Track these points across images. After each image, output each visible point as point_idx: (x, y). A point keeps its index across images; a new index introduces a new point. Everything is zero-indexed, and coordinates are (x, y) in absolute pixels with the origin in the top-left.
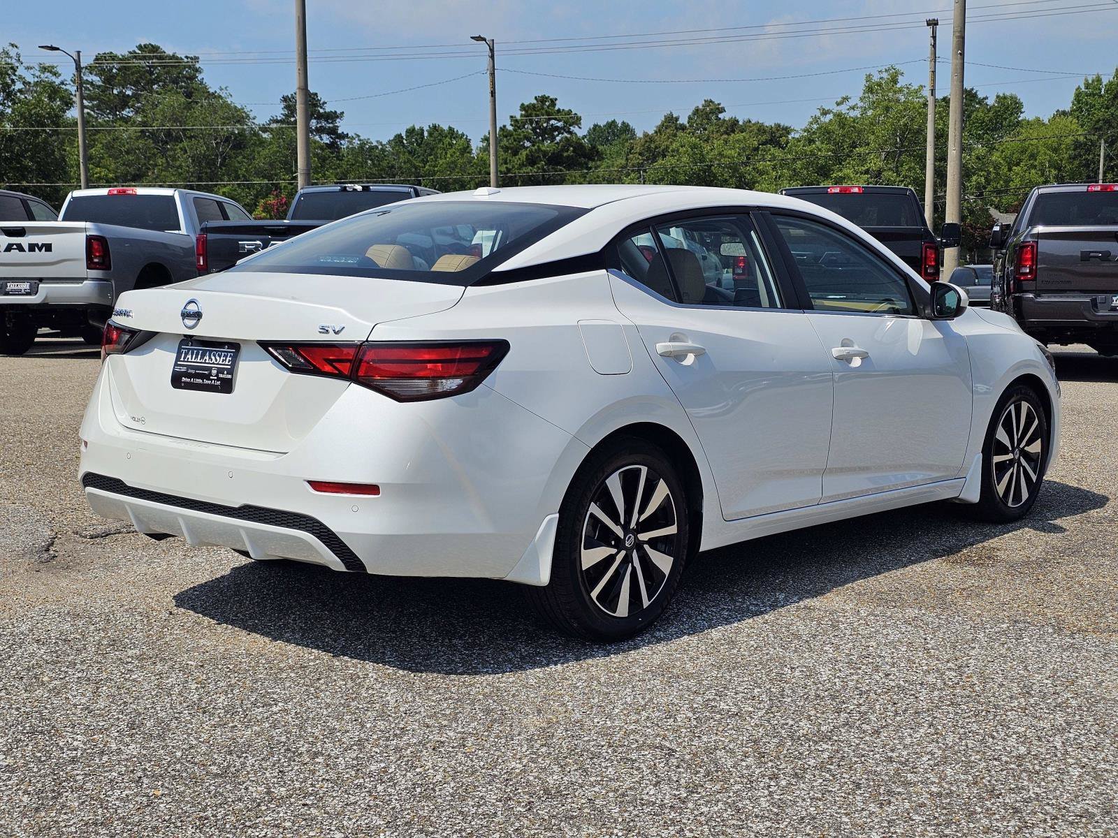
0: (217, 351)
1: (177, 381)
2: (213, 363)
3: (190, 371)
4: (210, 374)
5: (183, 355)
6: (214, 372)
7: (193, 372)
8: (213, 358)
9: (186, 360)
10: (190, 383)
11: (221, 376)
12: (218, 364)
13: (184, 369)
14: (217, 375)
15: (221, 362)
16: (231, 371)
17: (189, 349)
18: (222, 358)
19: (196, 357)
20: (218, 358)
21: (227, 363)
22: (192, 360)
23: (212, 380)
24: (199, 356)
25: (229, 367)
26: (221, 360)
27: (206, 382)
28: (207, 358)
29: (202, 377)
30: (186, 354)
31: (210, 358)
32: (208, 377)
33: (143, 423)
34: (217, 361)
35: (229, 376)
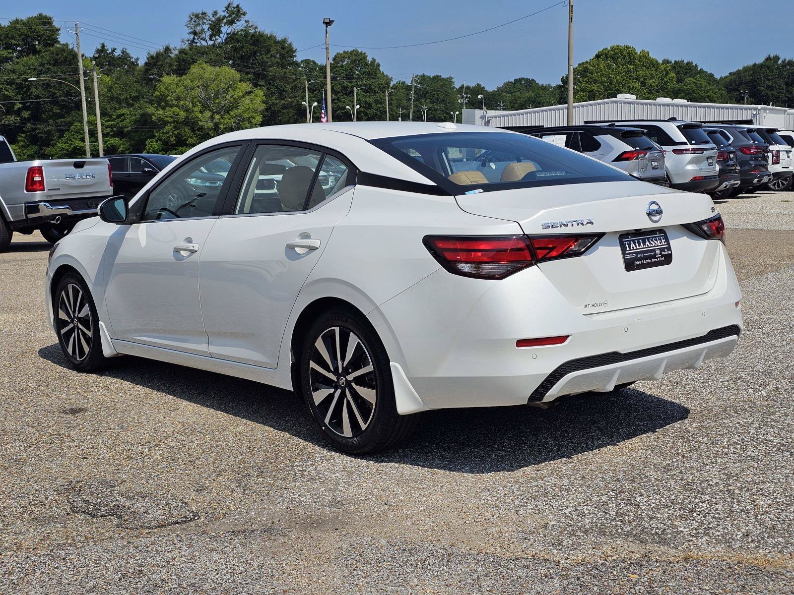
0: (653, 237)
1: (630, 266)
2: (654, 246)
3: (639, 256)
4: (656, 254)
5: (627, 246)
6: (658, 252)
7: (642, 255)
8: (652, 242)
9: (632, 249)
10: (642, 264)
11: (663, 253)
12: (658, 246)
13: (633, 256)
14: (661, 254)
15: (659, 244)
16: (669, 248)
17: (630, 241)
18: (658, 242)
19: (639, 245)
20: (656, 242)
21: (664, 244)
22: (636, 247)
23: (657, 258)
24: (642, 244)
25: (667, 246)
26: (659, 243)
27: (654, 260)
28: (648, 243)
29: (650, 257)
30: (630, 245)
31: (650, 243)
32: (654, 257)
33: (606, 305)
34: (656, 244)
35: (670, 252)
